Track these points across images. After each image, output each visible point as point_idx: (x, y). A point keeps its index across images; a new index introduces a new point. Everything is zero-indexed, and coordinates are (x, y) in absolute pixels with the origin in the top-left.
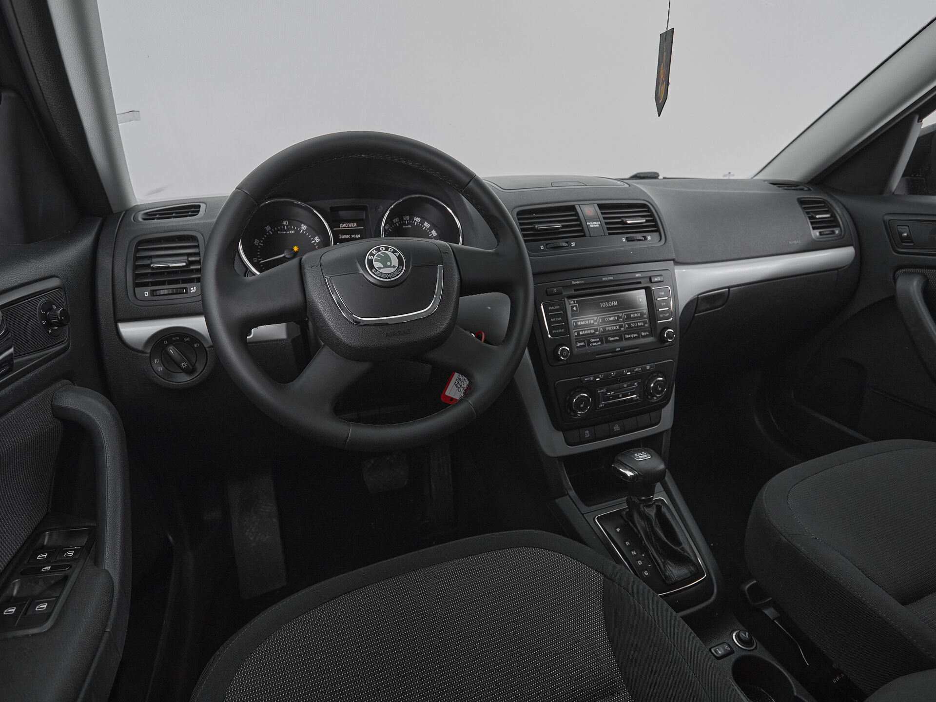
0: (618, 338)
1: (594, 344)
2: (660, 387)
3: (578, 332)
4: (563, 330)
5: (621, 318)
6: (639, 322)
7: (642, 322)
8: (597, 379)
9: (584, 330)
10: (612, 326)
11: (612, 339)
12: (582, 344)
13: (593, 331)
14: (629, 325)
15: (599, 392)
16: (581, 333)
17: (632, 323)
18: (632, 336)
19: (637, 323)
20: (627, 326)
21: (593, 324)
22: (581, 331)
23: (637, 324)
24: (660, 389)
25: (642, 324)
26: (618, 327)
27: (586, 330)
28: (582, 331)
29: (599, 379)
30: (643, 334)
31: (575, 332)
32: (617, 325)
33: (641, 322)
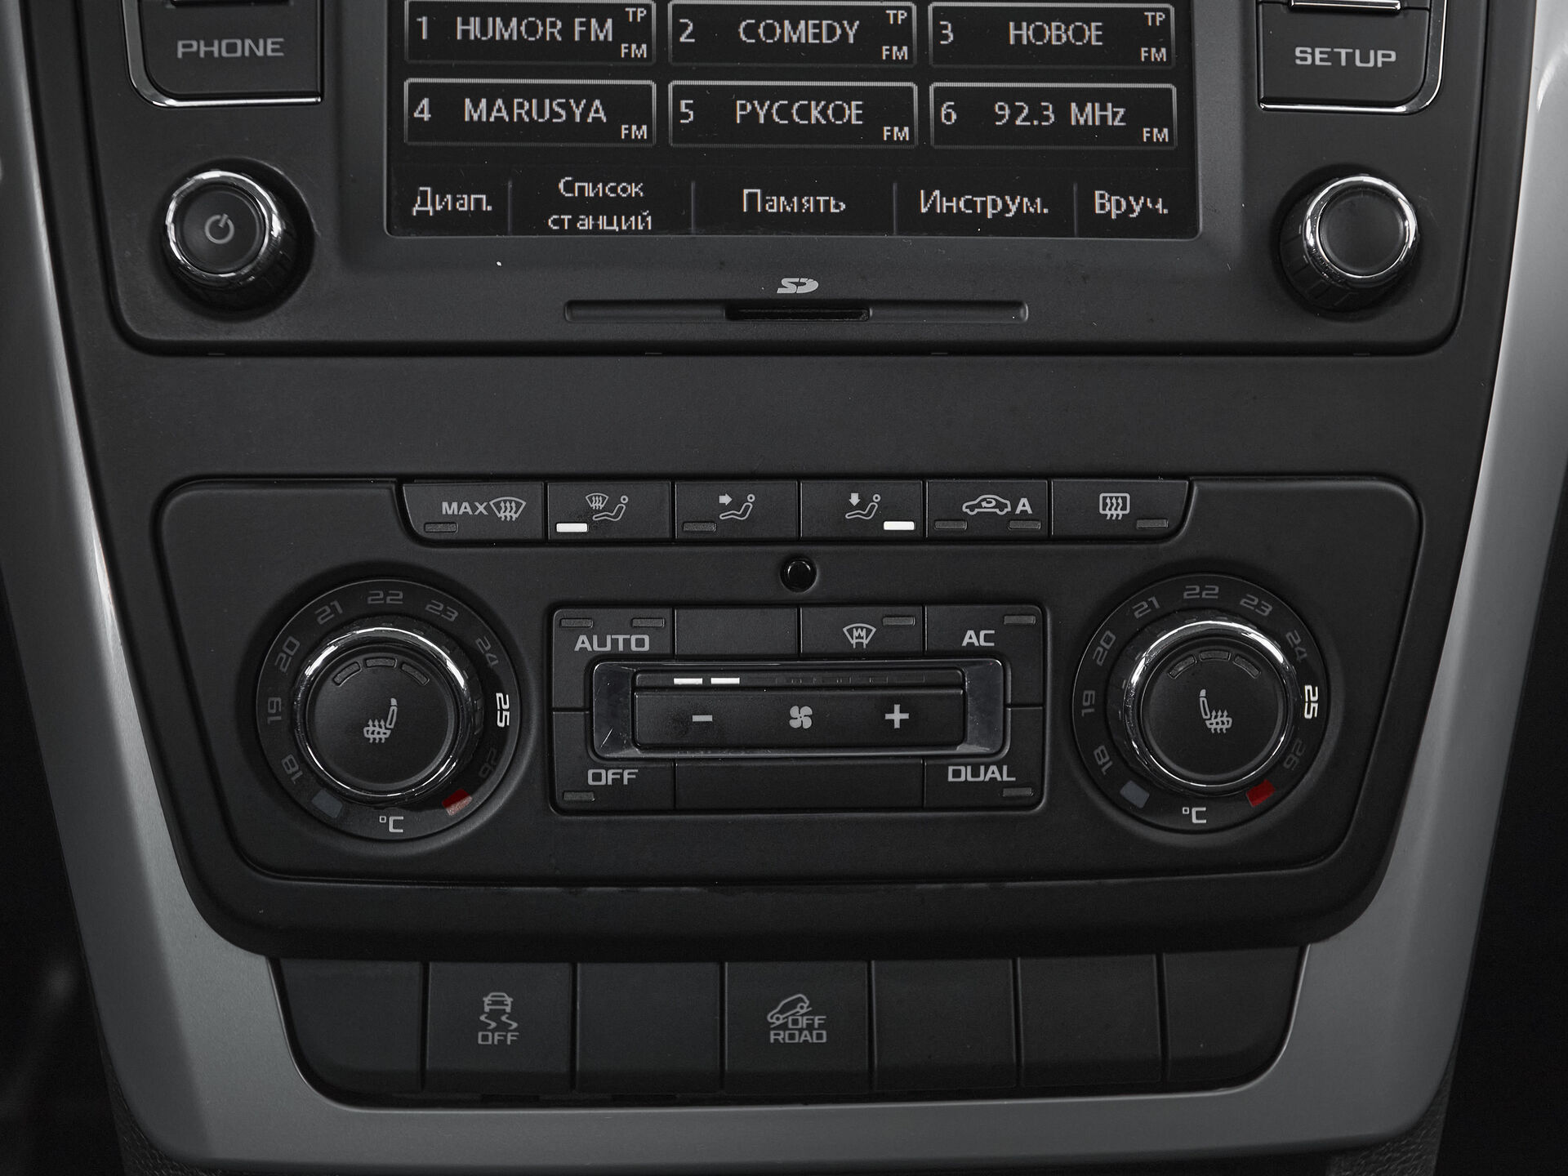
0: (837, 207)
1: (586, 223)
2: (1214, 706)
3: (447, 103)
4: (268, 48)
5: (900, 35)
6: (1082, 98)
7: (1118, 98)
8: (562, 528)
9: (508, 94)
10: (793, 94)
11: (778, 204)
12: (467, 203)
13: (598, 111)
14: (975, 107)
15: (582, 642)
16: (474, 112)
17: (1010, 96)
18: (991, 205)
19: (1062, 101)
20: (949, 114)
21: (608, 50)
22: (476, 93)
23: (1063, 113)
24: (1219, 722)
25: (1115, 115)
26: (852, 112)
27: (527, 93)
28: (491, 93)
29: (582, 528)
30: (1106, 204)
31: (418, 93)
32: (848, 95)
33: (1102, 97)
